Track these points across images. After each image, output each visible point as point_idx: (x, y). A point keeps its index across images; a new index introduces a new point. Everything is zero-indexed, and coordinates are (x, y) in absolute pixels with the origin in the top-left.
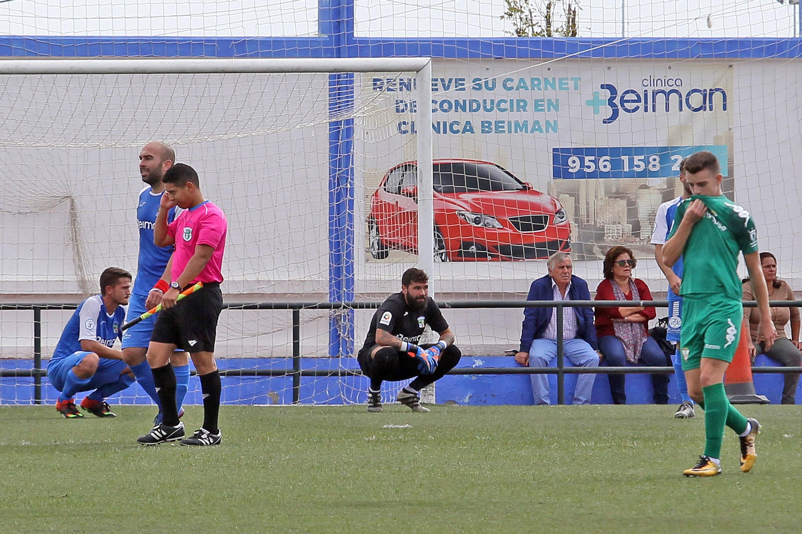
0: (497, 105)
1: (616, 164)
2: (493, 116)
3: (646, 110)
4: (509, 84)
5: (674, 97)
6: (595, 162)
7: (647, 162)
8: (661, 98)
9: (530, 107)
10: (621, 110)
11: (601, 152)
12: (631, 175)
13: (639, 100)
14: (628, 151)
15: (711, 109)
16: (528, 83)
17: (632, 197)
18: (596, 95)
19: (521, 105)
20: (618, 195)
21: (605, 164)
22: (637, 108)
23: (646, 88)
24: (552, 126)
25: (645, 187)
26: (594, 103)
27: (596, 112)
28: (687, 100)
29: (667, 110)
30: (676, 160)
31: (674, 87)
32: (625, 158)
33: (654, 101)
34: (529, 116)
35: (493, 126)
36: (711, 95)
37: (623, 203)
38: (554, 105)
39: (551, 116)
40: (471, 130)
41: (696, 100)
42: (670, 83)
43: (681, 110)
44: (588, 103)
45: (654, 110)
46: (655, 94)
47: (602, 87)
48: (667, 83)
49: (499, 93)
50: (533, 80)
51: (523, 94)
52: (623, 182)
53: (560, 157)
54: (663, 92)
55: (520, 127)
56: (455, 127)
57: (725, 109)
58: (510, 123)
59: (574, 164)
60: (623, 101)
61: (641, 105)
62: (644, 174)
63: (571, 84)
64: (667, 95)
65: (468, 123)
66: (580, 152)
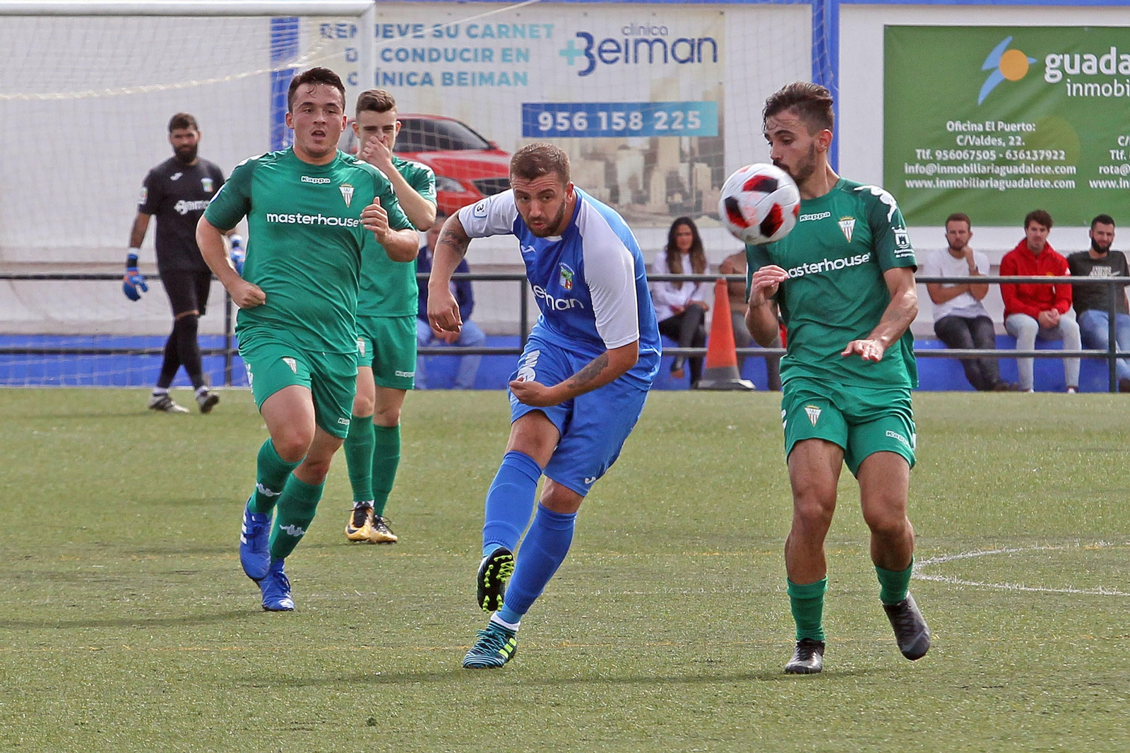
0: (459, 55)
1: (593, 122)
2: (455, 67)
3: (627, 61)
4: (473, 31)
5: (658, 46)
6: (570, 119)
7: (627, 120)
8: (643, 47)
9: (497, 56)
10: (599, 63)
11: (574, 108)
12: (610, 133)
13: (619, 50)
14: (605, 107)
15: (699, 60)
16: (495, 30)
17: (611, 158)
18: (570, 44)
19: (487, 55)
20: (595, 156)
21: (580, 121)
22: (616, 60)
23: (626, 37)
24: (521, 79)
25: (624, 147)
26: (568, 53)
27: (571, 62)
28: (673, 52)
29: (651, 61)
30: (660, 118)
31: (659, 36)
32: (603, 115)
33: (636, 51)
34: (495, 67)
35: (455, 79)
36: (699, 44)
37: (600, 166)
38: (524, 55)
39: (520, 67)
40: (430, 82)
41: (683, 51)
42: (655, 31)
43: (666, 61)
44: (562, 53)
45: (636, 61)
46: (637, 42)
47: (579, 35)
48: (649, 31)
49: (462, 41)
50: (500, 26)
51: (489, 42)
52: (602, 142)
53: (530, 114)
54: (646, 41)
55: (486, 79)
56: (413, 79)
57: (715, 60)
58: (473, 74)
59: (545, 121)
60: (601, 51)
61: (621, 55)
62: (626, 133)
63: (543, 32)
64: (651, 44)
65: (427, 74)
66: (552, 108)
